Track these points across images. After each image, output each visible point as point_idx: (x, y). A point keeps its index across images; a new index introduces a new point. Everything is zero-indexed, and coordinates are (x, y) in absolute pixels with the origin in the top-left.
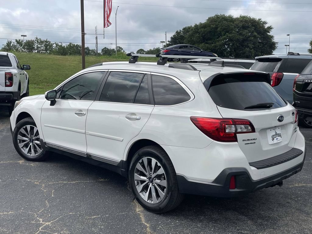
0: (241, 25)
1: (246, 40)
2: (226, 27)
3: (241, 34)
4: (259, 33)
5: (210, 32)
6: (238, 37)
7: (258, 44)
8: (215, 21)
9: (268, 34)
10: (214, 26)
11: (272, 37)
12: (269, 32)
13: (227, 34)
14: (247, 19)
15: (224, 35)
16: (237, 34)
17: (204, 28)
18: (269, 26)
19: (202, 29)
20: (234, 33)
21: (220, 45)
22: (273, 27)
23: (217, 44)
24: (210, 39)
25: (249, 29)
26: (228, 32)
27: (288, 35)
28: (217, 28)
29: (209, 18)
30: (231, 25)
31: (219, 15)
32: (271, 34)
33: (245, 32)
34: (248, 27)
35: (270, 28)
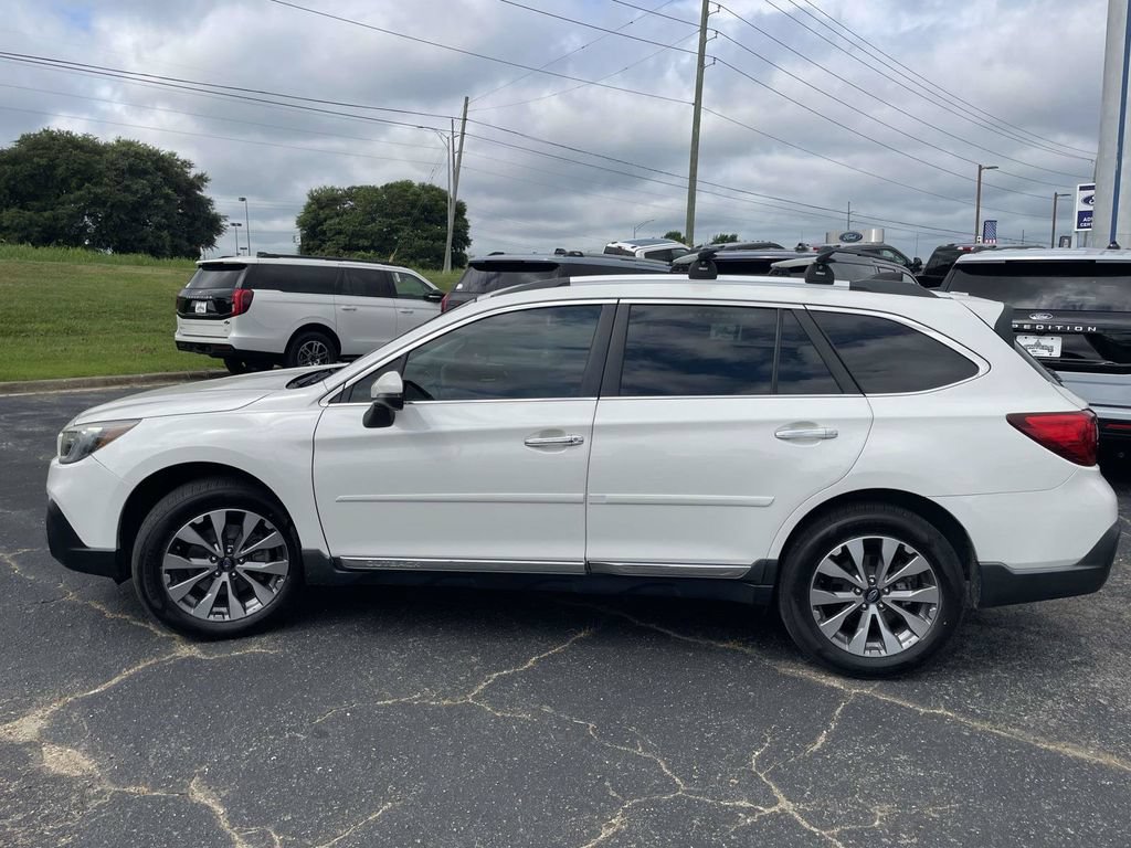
0: (124, 164)
1: (143, 204)
2: (83, 168)
3: (127, 189)
4: (177, 189)
5: (32, 176)
6: (121, 196)
7: (177, 218)
8: (46, 149)
9: (198, 192)
10: (44, 162)
11: (209, 202)
12: (200, 190)
13: (86, 185)
14: (141, 151)
15: (79, 189)
16: (118, 187)
17: (13, 165)
18: (200, 173)
19: (6, 167)
20: (107, 185)
21: (71, 216)
22: (209, 175)
23: (60, 211)
24: (36, 198)
25: (149, 177)
26: (89, 180)
27: (243, 199)
28: (52, 167)
29: (23, 136)
30: (98, 162)
31: (56, 130)
32: (206, 193)
33: (140, 184)
34: (145, 172)
35: (202, 179)
